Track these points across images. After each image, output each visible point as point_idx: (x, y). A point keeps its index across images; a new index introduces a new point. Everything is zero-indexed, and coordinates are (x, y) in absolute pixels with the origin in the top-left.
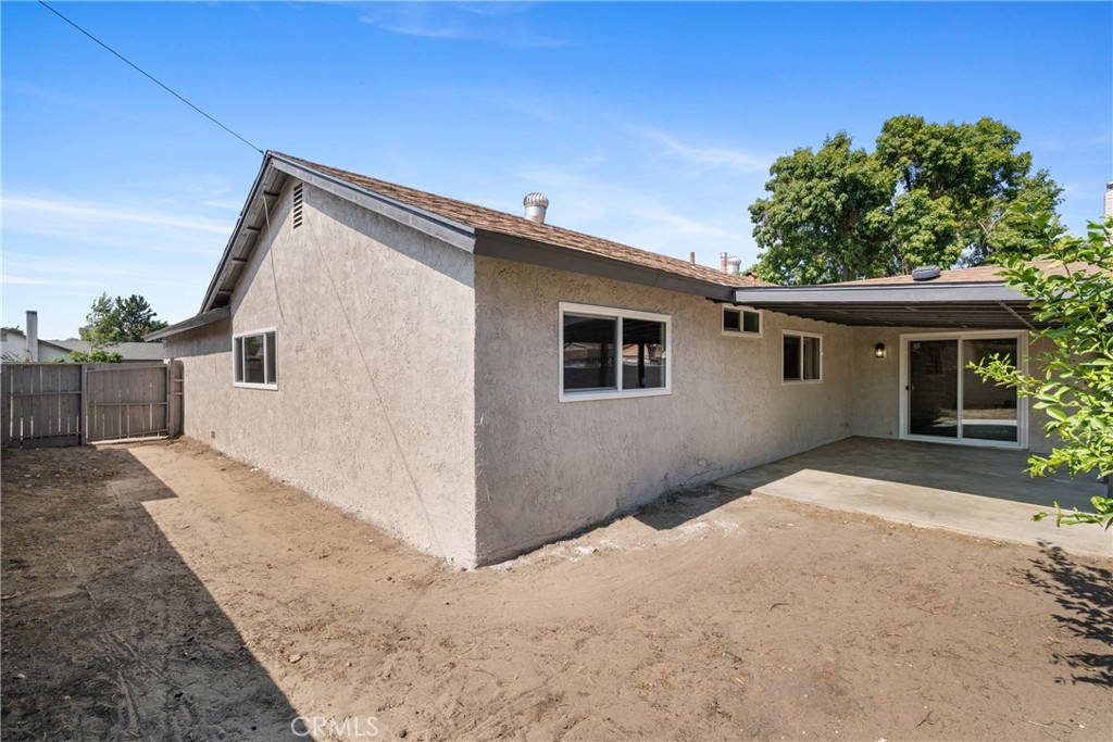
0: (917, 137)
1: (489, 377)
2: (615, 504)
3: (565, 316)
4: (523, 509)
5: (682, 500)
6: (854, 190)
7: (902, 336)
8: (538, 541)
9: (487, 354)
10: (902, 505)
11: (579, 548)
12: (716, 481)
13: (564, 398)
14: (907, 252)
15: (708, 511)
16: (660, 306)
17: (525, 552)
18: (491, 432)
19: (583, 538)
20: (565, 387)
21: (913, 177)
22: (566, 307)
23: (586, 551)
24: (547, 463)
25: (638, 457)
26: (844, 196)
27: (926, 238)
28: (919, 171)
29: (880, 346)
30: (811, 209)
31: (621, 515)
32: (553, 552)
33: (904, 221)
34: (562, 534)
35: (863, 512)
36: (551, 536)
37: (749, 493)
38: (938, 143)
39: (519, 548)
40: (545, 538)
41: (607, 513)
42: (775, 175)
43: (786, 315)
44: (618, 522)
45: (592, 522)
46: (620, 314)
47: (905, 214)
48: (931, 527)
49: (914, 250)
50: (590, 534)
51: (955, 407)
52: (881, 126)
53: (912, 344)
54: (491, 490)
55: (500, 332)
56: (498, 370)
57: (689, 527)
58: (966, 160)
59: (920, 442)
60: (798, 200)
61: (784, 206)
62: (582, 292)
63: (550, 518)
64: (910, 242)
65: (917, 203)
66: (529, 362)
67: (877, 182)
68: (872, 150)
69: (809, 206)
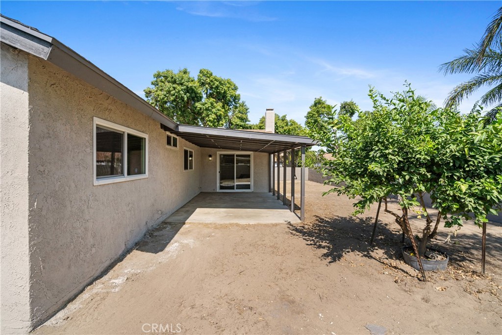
0: (211, 79)
1: (42, 169)
2: (124, 246)
3: (97, 128)
4: (69, 267)
5: (155, 234)
6: (192, 93)
7: (218, 152)
8: (80, 287)
9: (40, 149)
10: (241, 217)
11: (113, 281)
12: (165, 220)
13: (97, 183)
14: (208, 121)
15: (173, 237)
16: (143, 129)
17: (71, 300)
18: (44, 213)
19: (111, 273)
20: (97, 175)
21: (208, 93)
22: (98, 121)
23: (119, 281)
24: (86, 229)
25: (134, 215)
26: (188, 94)
27: (214, 117)
28: (211, 92)
29: (210, 156)
30: (174, 97)
31: (128, 251)
32: (95, 291)
33: (207, 109)
34: (96, 275)
35: (232, 222)
36: (89, 280)
37: (184, 223)
38: (218, 83)
39: (66, 299)
40: (85, 283)
41: (120, 252)
42: (156, 79)
43: (185, 140)
44: (128, 256)
45: (112, 261)
46: (127, 131)
47: (207, 107)
48: (256, 223)
49: (210, 121)
50: (114, 269)
51: (234, 179)
52: (199, 71)
53: (220, 155)
54: (43, 261)
55: (51, 132)
56: (50, 163)
57: (171, 248)
58: (225, 92)
59: (225, 192)
60: (169, 92)
61: (162, 93)
62: (107, 113)
63: (88, 267)
64: (209, 117)
65: (212, 104)
66: (74, 157)
67: (199, 92)
68: (196, 79)
69: (174, 95)
